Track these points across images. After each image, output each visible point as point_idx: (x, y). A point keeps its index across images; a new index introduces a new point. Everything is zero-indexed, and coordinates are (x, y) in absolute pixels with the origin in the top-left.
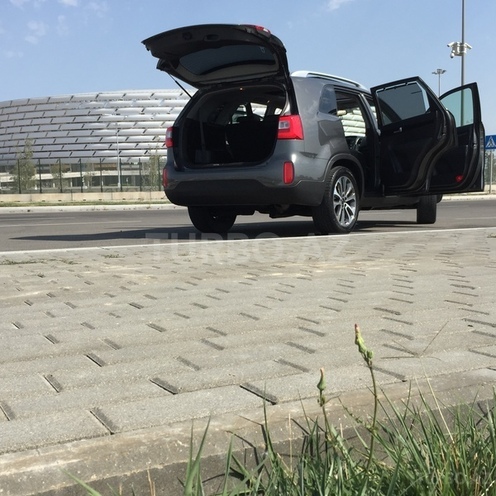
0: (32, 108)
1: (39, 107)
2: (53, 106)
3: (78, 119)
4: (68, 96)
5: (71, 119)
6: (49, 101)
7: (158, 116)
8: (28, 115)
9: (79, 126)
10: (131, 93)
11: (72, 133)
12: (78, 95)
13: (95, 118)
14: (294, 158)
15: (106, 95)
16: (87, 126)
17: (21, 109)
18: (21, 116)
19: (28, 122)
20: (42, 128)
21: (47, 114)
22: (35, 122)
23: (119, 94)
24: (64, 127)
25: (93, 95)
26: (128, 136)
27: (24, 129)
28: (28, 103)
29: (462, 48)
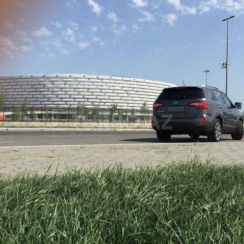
0: (12, 81)
1: (16, 80)
2: (22, 80)
3: (34, 86)
4: (30, 75)
5: (30, 86)
6: (20, 77)
7: (72, 86)
8: (10, 84)
9: (34, 90)
10: (60, 75)
11: (31, 93)
12: (34, 75)
13: (42, 86)
14: (205, 116)
15: (48, 75)
16: (38, 90)
17: (7, 81)
18: (7, 84)
19: (10, 87)
20: (16, 90)
21: (19, 84)
22: (13, 87)
23: (54, 75)
24: (27, 90)
25: (42, 75)
26: (57, 95)
27: (8, 90)
28: (11, 78)
29: (226, 65)
